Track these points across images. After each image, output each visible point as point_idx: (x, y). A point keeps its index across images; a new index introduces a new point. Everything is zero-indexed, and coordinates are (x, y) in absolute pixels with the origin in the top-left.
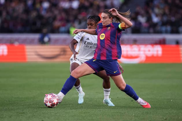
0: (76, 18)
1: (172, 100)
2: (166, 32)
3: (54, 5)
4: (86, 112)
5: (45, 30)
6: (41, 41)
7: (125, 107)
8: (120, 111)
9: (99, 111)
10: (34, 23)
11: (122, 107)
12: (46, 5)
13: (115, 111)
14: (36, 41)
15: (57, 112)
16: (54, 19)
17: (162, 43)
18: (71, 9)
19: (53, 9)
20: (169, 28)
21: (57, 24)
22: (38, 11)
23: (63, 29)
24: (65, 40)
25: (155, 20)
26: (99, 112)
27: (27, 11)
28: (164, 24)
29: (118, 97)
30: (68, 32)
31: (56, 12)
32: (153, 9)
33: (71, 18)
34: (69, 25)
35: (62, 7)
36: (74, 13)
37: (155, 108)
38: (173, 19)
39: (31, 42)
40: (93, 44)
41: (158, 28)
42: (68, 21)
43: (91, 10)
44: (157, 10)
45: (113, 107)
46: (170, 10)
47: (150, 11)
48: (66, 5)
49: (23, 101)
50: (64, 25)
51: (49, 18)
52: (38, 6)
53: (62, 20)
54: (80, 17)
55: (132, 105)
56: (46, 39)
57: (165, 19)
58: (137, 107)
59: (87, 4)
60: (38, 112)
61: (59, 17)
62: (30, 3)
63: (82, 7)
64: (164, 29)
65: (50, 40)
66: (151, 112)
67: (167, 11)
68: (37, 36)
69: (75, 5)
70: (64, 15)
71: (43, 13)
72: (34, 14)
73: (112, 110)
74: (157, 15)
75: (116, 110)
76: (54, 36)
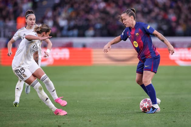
1: (78, 101)
17: (69, 46)
25: (63, 23)
44: (63, 15)
64: (71, 33)
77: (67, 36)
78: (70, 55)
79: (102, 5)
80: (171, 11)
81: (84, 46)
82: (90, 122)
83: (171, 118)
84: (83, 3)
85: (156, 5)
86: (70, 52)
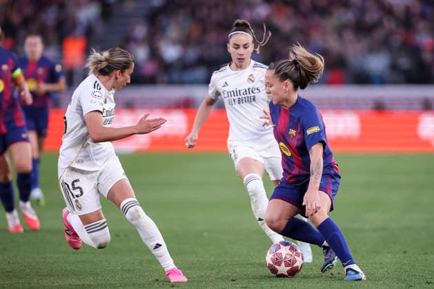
77: (181, 83)
79: (262, 11)
80: (421, 25)
82: (235, 282)
83: (421, 274)
84: (217, 6)
85: (388, 11)
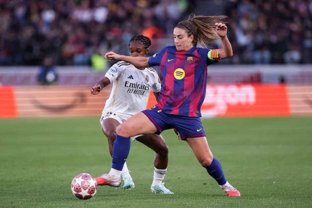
0: (102, 38)
1: (274, 182)
2: (263, 62)
3: (63, 16)
4: (124, 205)
5: (48, 61)
6: (42, 80)
7: (192, 195)
8: (184, 203)
9: (146, 202)
10: (29, 49)
11: (186, 195)
12: (49, 16)
13: (174, 203)
14: (33, 80)
15: (73, 206)
16: (65, 40)
17: (255, 81)
18: (94, 22)
19: (62, 23)
20: (267, 55)
21: (69, 49)
22: (35, 26)
23: (79, 58)
24: (83, 79)
25: (243, 40)
26: (146, 204)
27: (15, 27)
28: (258, 47)
29: (179, 178)
30: (89, 63)
31: (67, 28)
32: (238, 22)
33: (94, 39)
34: (91, 50)
35: (77, 20)
36: (99, 29)
37: (246, 196)
38: (274, 38)
39: (25, 81)
40: (139, 86)
41: (248, 55)
42: (88, 44)
43: (128, 24)
44: (245, 24)
45: (170, 196)
46: (268, 23)
47: (234, 25)
48: (84, 15)
49: (12, 186)
50: (81, 52)
51: (55, 38)
52: (35, 18)
53: (77, 41)
54: (110, 36)
55: (204, 192)
56: (50, 76)
57: (260, 38)
58: (213, 196)
59: (121, 13)
60: (39, 205)
61: (72, 37)
62: (20, 12)
63: (112, 19)
64: (257, 56)
65: (57, 78)
66: (238, 204)
67: (262, 24)
68: (34, 71)
69: (101, 14)
70: (81, 33)
71: (45, 30)
72: (28, 32)
73: (169, 199)
74: (245, 32)
75: (176, 200)
76: (63, 71)
78: (257, 97)
81: (283, 80)
86: (257, 92)
